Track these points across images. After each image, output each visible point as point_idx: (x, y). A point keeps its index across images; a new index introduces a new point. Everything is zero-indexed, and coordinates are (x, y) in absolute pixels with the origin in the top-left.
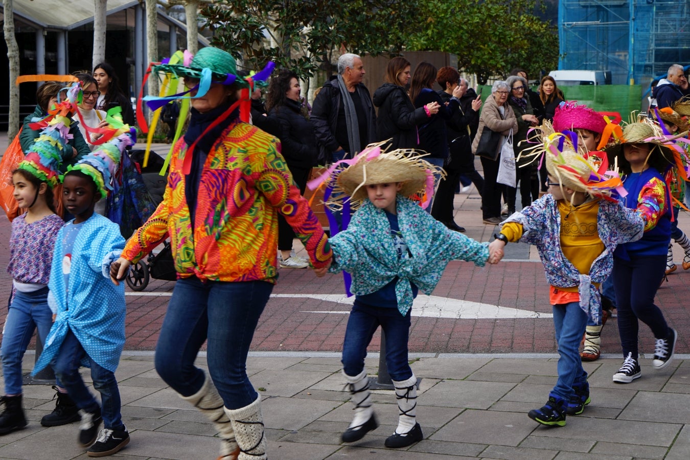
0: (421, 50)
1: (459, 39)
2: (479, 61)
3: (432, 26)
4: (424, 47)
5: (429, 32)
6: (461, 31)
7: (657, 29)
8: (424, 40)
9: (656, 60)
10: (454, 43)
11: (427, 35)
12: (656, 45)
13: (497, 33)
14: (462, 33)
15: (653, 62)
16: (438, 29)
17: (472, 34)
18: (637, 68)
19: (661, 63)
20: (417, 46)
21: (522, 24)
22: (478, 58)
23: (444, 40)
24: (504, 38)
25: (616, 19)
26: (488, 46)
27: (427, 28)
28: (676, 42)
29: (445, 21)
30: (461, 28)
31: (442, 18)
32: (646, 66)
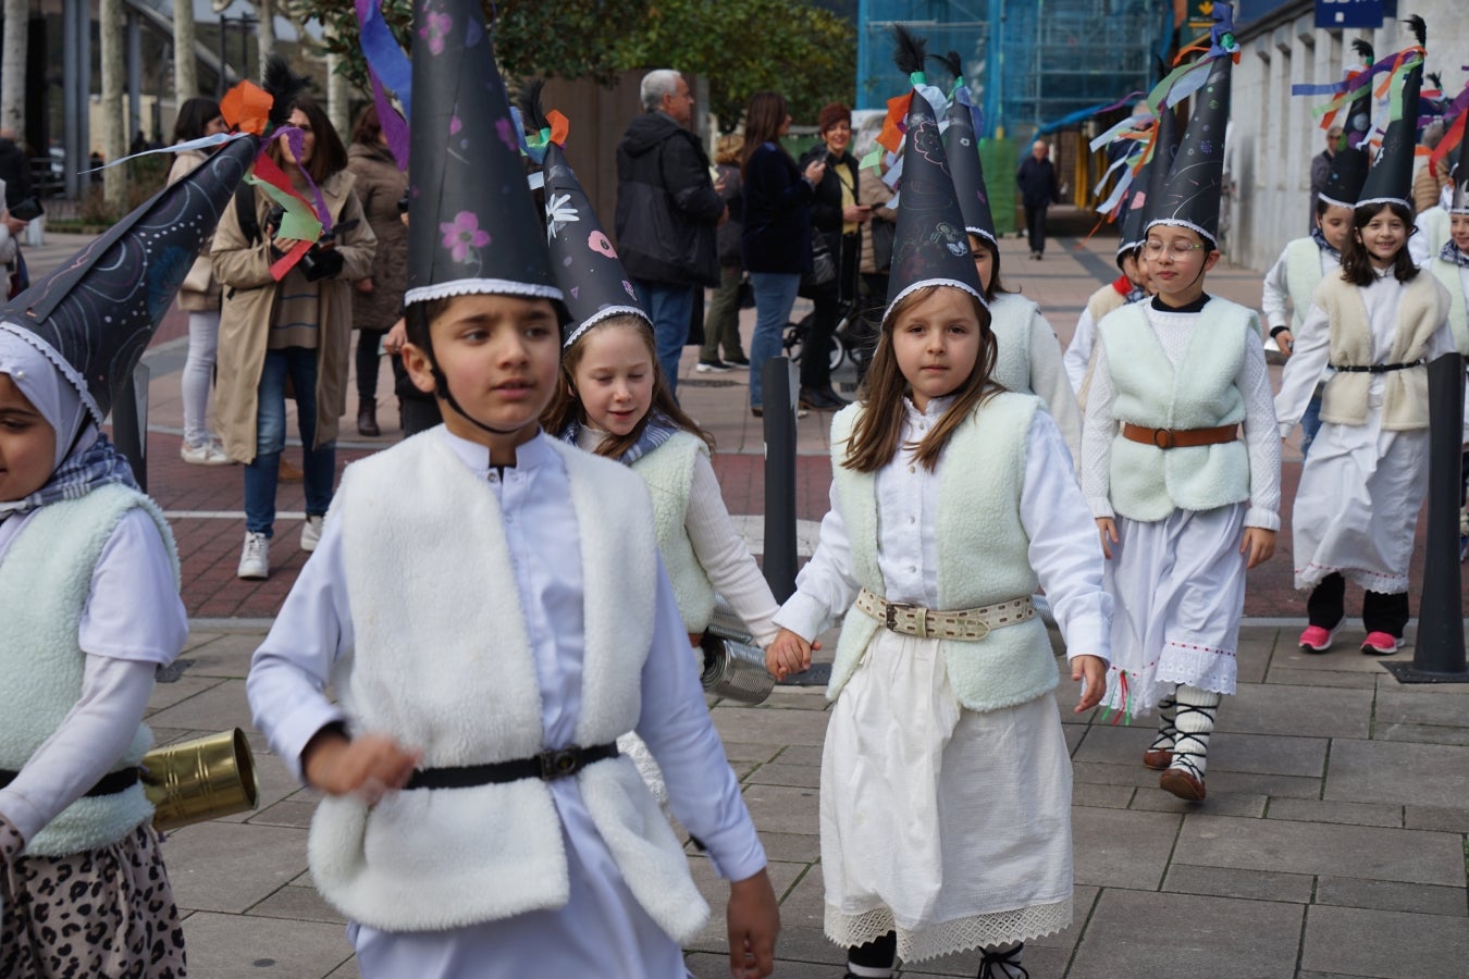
0: (636, 68)
1: (708, 51)
2: (745, 92)
3: (657, 24)
4: (643, 63)
5: (652, 35)
6: (712, 36)
7: (1044, 36)
8: (643, 51)
9: (1044, 94)
10: (700, 58)
11: (648, 40)
12: (1044, 66)
13: (777, 40)
14: (714, 41)
15: (1038, 97)
16: (667, 29)
17: (728, 40)
18: (1009, 107)
19: (1051, 100)
20: (629, 61)
21: (808, 23)
22: (743, 85)
23: (678, 51)
24: (790, 50)
25: (964, 17)
26: (761, 64)
27: (647, 29)
28: (1075, 62)
29: (681, 17)
30: (709, 30)
31: (676, 11)
32: (1025, 105)
